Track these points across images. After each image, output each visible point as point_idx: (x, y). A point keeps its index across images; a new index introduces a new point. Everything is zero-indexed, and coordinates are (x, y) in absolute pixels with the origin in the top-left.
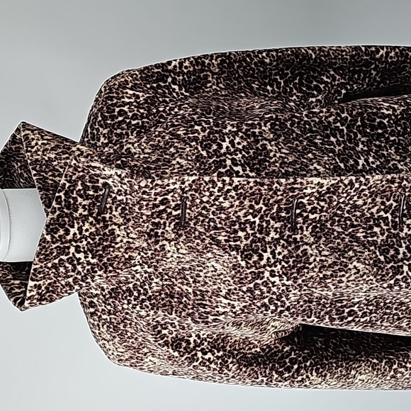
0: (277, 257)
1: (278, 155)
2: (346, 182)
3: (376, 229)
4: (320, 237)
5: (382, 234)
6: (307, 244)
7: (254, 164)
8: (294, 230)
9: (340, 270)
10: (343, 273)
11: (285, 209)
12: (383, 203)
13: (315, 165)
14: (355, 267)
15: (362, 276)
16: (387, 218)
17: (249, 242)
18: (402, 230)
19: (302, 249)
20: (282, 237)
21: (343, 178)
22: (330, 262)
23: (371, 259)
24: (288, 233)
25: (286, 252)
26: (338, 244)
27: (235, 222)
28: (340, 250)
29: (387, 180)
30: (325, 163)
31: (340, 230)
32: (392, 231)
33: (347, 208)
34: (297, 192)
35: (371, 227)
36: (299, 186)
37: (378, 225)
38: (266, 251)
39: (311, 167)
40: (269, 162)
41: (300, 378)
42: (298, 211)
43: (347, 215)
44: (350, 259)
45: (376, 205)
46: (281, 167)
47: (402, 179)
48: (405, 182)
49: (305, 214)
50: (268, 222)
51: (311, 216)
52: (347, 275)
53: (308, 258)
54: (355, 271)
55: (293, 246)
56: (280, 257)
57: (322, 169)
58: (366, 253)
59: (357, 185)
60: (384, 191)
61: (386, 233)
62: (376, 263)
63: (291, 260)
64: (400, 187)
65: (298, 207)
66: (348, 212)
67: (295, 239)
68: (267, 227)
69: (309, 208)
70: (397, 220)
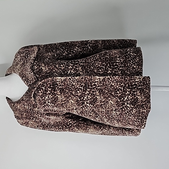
0: (49, 98)
1: (45, 71)
2: (68, 78)
3: (78, 92)
4: (62, 93)
5: (80, 93)
6: (58, 95)
7: (38, 73)
8: (55, 91)
9: (67, 102)
10: (68, 103)
11: (52, 85)
12: (80, 84)
13: (55, 73)
14: (71, 102)
15: (73, 104)
16: (82, 88)
17: (42, 94)
18: (86, 92)
19: (56, 96)
20: (51, 93)
21: (67, 77)
22: (64, 100)
23: (76, 100)
24: (53, 91)
25: (52, 97)
26: (67, 95)
27: (38, 88)
28: (67, 97)
29: (81, 78)
30: (58, 73)
31: (68, 91)
32: (83, 92)
33: (70, 85)
34: (55, 81)
35: (77, 91)
36: (55, 79)
37: (79, 91)
38: (46, 96)
39: (54, 74)
40: (42, 72)
41: (71, 128)
42: (56, 86)
43: (70, 87)
44: (70, 99)
45: (78, 85)
46: (45, 74)
47: (85, 78)
48: (86, 79)
49: (58, 87)
50: (47, 89)
51: (60, 87)
52: (69, 104)
53: (58, 98)
54: (71, 103)
55: (54, 95)
56: (50, 98)
57: (57, 75)
58: (75, 98)
59: (72, 79)
60: (81, 81)
61: (81, 93)
62: (77, 101)
63: (53, 99)
64: (85, 80)
65: (56, 85)
66: (71, 86)
67: (55, 93)
68: (47, 90)
69: (59, 85)
70: (85, 89)
